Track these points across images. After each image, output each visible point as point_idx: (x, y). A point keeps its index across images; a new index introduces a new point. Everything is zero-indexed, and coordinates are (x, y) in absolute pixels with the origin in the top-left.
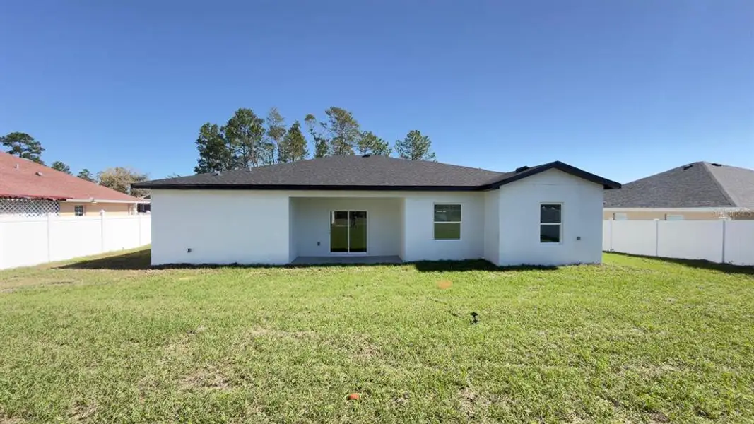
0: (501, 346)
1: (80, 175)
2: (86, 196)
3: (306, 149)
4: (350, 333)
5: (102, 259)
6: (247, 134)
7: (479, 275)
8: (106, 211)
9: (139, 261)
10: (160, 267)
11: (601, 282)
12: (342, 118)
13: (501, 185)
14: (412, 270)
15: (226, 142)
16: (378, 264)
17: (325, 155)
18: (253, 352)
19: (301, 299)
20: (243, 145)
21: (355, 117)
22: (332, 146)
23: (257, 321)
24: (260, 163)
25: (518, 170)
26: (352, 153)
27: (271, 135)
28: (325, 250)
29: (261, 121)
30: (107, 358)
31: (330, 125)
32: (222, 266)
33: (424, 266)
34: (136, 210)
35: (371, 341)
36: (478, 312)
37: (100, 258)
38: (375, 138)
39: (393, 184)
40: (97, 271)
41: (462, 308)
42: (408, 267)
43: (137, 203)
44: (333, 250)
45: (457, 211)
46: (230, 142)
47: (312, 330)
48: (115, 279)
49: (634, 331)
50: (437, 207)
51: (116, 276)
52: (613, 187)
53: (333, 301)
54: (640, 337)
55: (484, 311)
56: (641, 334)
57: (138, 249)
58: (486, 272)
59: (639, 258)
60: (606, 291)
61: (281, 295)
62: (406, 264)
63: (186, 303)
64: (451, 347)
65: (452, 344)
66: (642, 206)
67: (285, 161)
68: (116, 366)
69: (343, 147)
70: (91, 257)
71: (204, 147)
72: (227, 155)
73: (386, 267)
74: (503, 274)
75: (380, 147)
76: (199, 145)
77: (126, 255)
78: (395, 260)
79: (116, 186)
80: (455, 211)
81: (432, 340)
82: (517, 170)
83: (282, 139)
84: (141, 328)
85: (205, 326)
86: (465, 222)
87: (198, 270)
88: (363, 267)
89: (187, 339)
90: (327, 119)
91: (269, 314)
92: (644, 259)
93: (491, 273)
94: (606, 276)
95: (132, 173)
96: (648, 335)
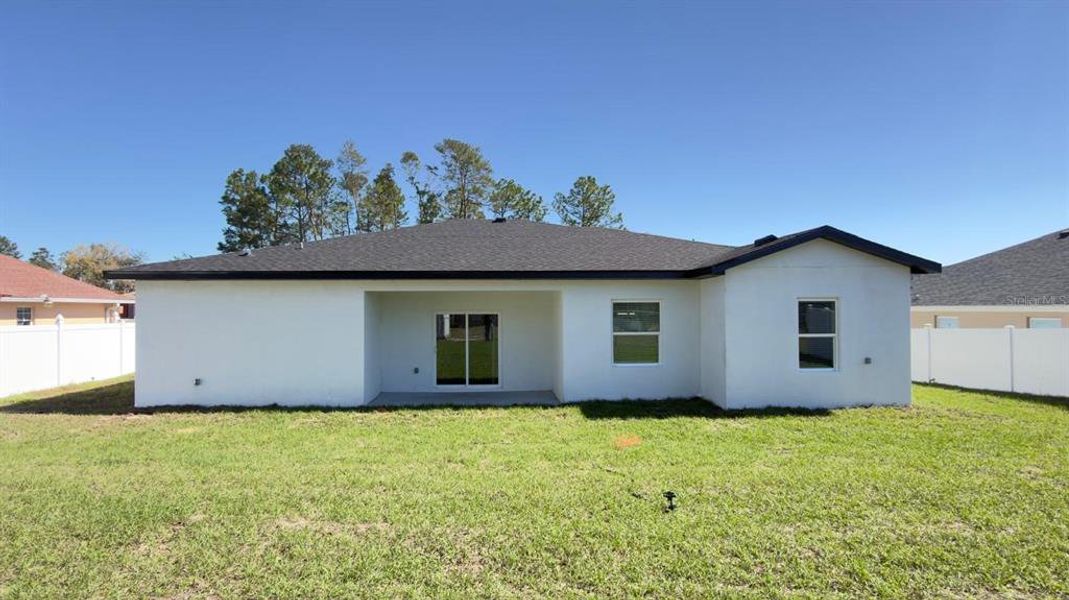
0: (711, 551)
1: (33, 257)
2: (36, 291)
3: (403, 211)
4: (448, 526)
5: (56, 398)
6: (304, 186)
7: (688, 425)
8: (65, 316)
9: (114, 400)
10: (149, 411)
11: (907, 437)
12: (463, 158)
13: (727, 268)
14: (574, 414)
15: (269, 200)
16: (515, 405)
17: (435, 219)
18: (278, 558)
19: (374, 467)
20: (298, 205)
21: (485, 156)
22: (446, 206)
23: (292, 505)
24: (327, 234)
25: (758, 243)
26: (481, 216)
27: (345, 187)
28: (428, 381)
29: (326, 165)
30: (31, 566)
31: (442, 171)
32: (251, 409)
33: (595, 409)
34: (116, 315)
35: (482, 541)
36: (679, 492)
37: (52, 396)
38: (519, 190)
39: (539, 268)
40: (45, 416)
41: (653, 483)
42: (567, 410)
43: (118, 302)
44: (440, 381)
45: (652, 313)
46: (277, 200)
47: (385, 521)
48: (72, 431)
49: (957, 527)
50: (617, 307)
51: (72, 427)
52: (927, 270)
53: (430, 470)
54: (965, 539)
55: (689, 489)
56: (969, 533)
57: (117, 379)
58: (704, 419)
59: (979, 396)
60: (913, 454)
61: (342, 460)
62: (563, 405)
63: (181, 473)
64: (622, 553)
65: (625, 546)
66: (984, 302)
67: (368, 230)
68: (43, 580)
69: (465, 205)
70: (39, 393)
71: (234, 208)
72: (271, 222)
73: (529, 411)
74: (732, 423)
75: (528, 206)
76: (226, 205)
77: (97, 390)
78: (546, 399)
79: (90, 274)
80: (649, 314)
81: (591, 540)
82: (756, 242)
83: (363, 193)
84: (96, 515)
85: (204, 513)
86: (668, 332)
87: (210, 416)
88: (489, 410)
89: (170, 535)
90: (436, 159)
91: (316, 492)
92: (988, 397)
93: (711, 421)
94: (917, 427)
95: (117, 254)
96: (981, 535)
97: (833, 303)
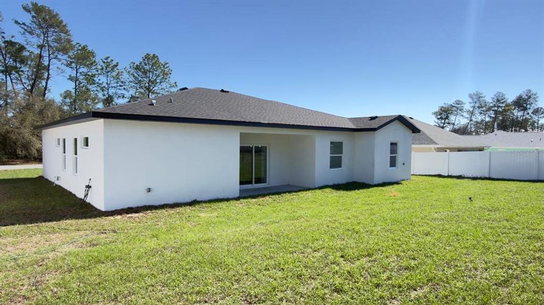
97: (397, 143)
